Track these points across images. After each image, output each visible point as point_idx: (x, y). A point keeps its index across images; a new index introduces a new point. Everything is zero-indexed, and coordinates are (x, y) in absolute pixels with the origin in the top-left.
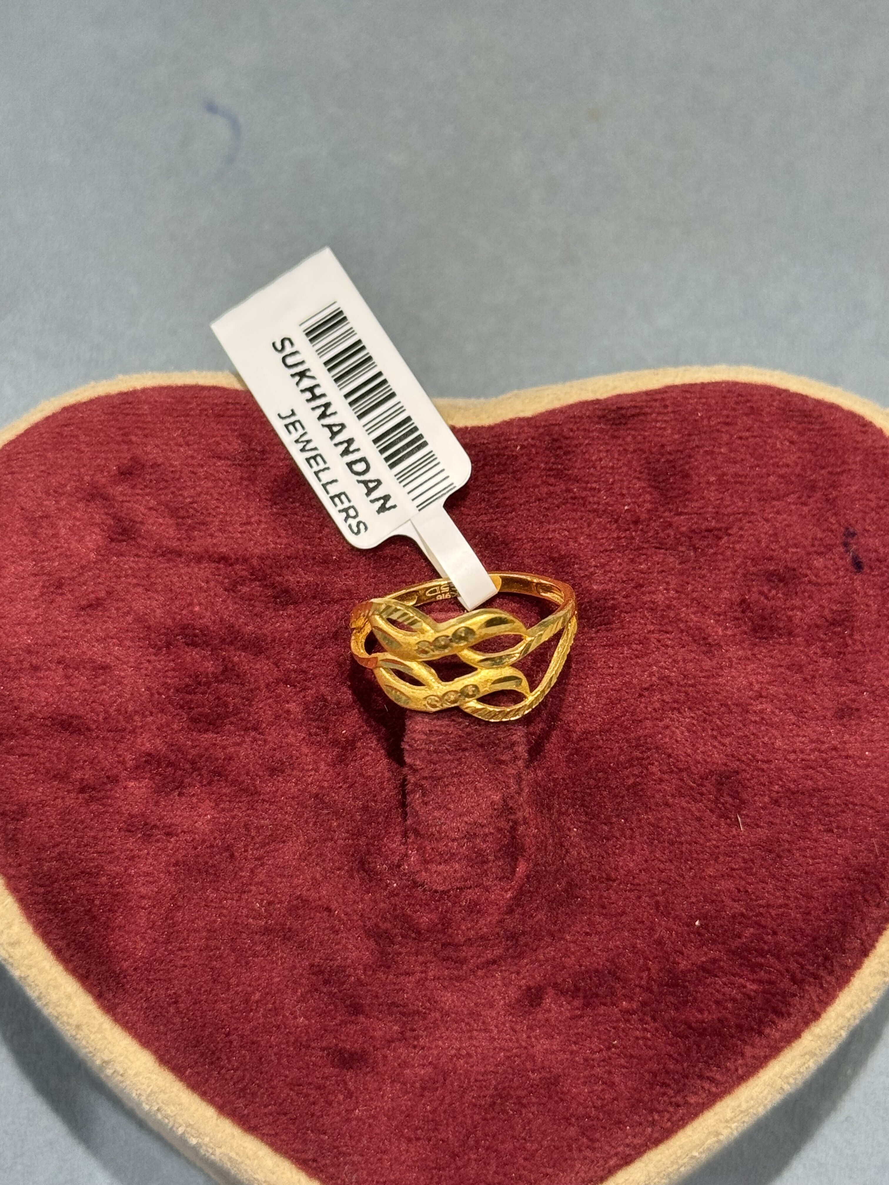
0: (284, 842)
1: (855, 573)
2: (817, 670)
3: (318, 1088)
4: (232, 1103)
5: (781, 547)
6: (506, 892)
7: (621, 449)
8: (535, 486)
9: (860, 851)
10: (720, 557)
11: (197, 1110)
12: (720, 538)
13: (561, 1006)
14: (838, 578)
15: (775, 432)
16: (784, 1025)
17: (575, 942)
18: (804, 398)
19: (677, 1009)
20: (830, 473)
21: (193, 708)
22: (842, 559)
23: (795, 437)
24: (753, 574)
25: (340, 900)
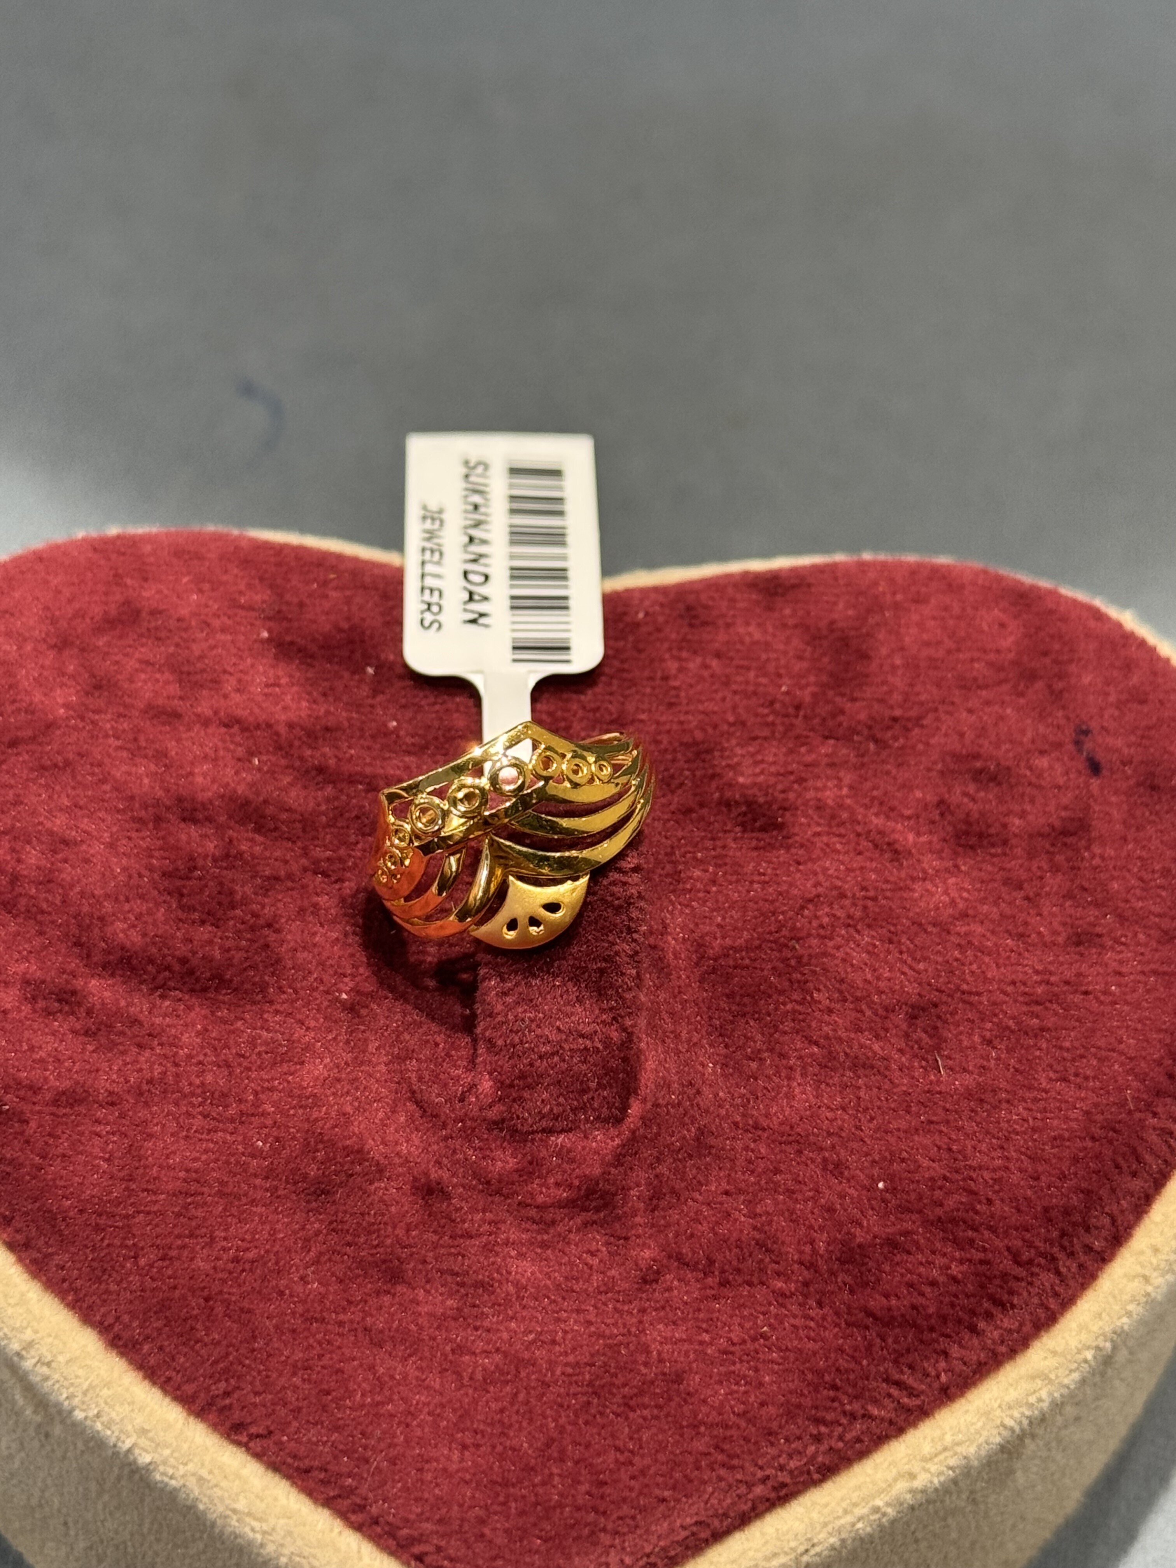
1: (1091, 777)
5: (991, 743)
6: (612, 1138)
7: (778, 623)
9: (1106, 1105)
10: (909, 751)
12: (910, 730)
13: (688, 1283)
14: (1068, 781)
16: (1006, 1320)
17: (708, 1204)
19: (852, 1292)
20: (1054, 661)
22: (1073, 759)
24: (954, 772)
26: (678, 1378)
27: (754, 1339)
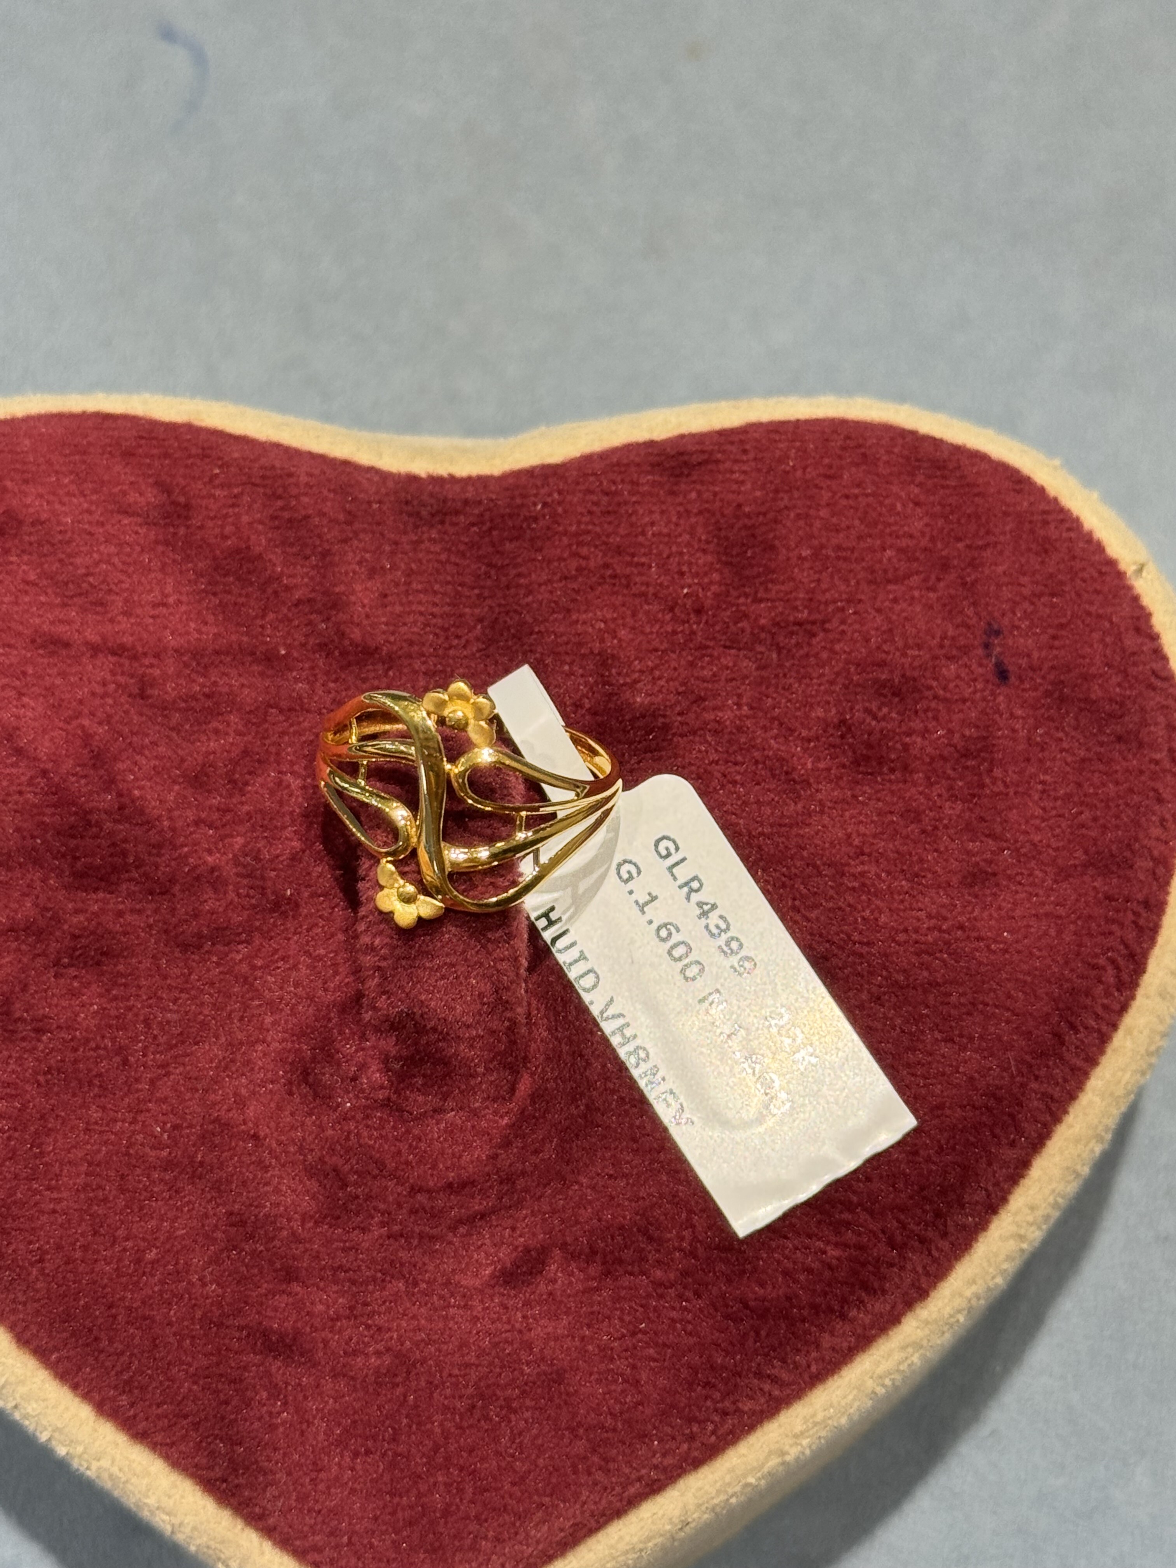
0: (197, 1043)
1: (998, 686)
2: (940, 820)
3: (234, 1381)
4: (114, 1399)
5: (897, 649)
6: (502, 1117)
7: (681, 509)
8: (561, 559)
9: (991, 1069)
10: (812, 660)
11: (67, 1409)
12: (814, 635)
13: (572, 1274)
14: (975, 692)
15: (895, 489)
16: (877, 1305)
17: (593, 1188)
18: (936, 443)
19: (729, 1281)
20: (969, 547)
21: (79, 858)
22: (981, 665)
23: (922, 498)
24: (858, 685)
25: (272, 1125)
26: (558, 1377)
27: (633, 1334)
